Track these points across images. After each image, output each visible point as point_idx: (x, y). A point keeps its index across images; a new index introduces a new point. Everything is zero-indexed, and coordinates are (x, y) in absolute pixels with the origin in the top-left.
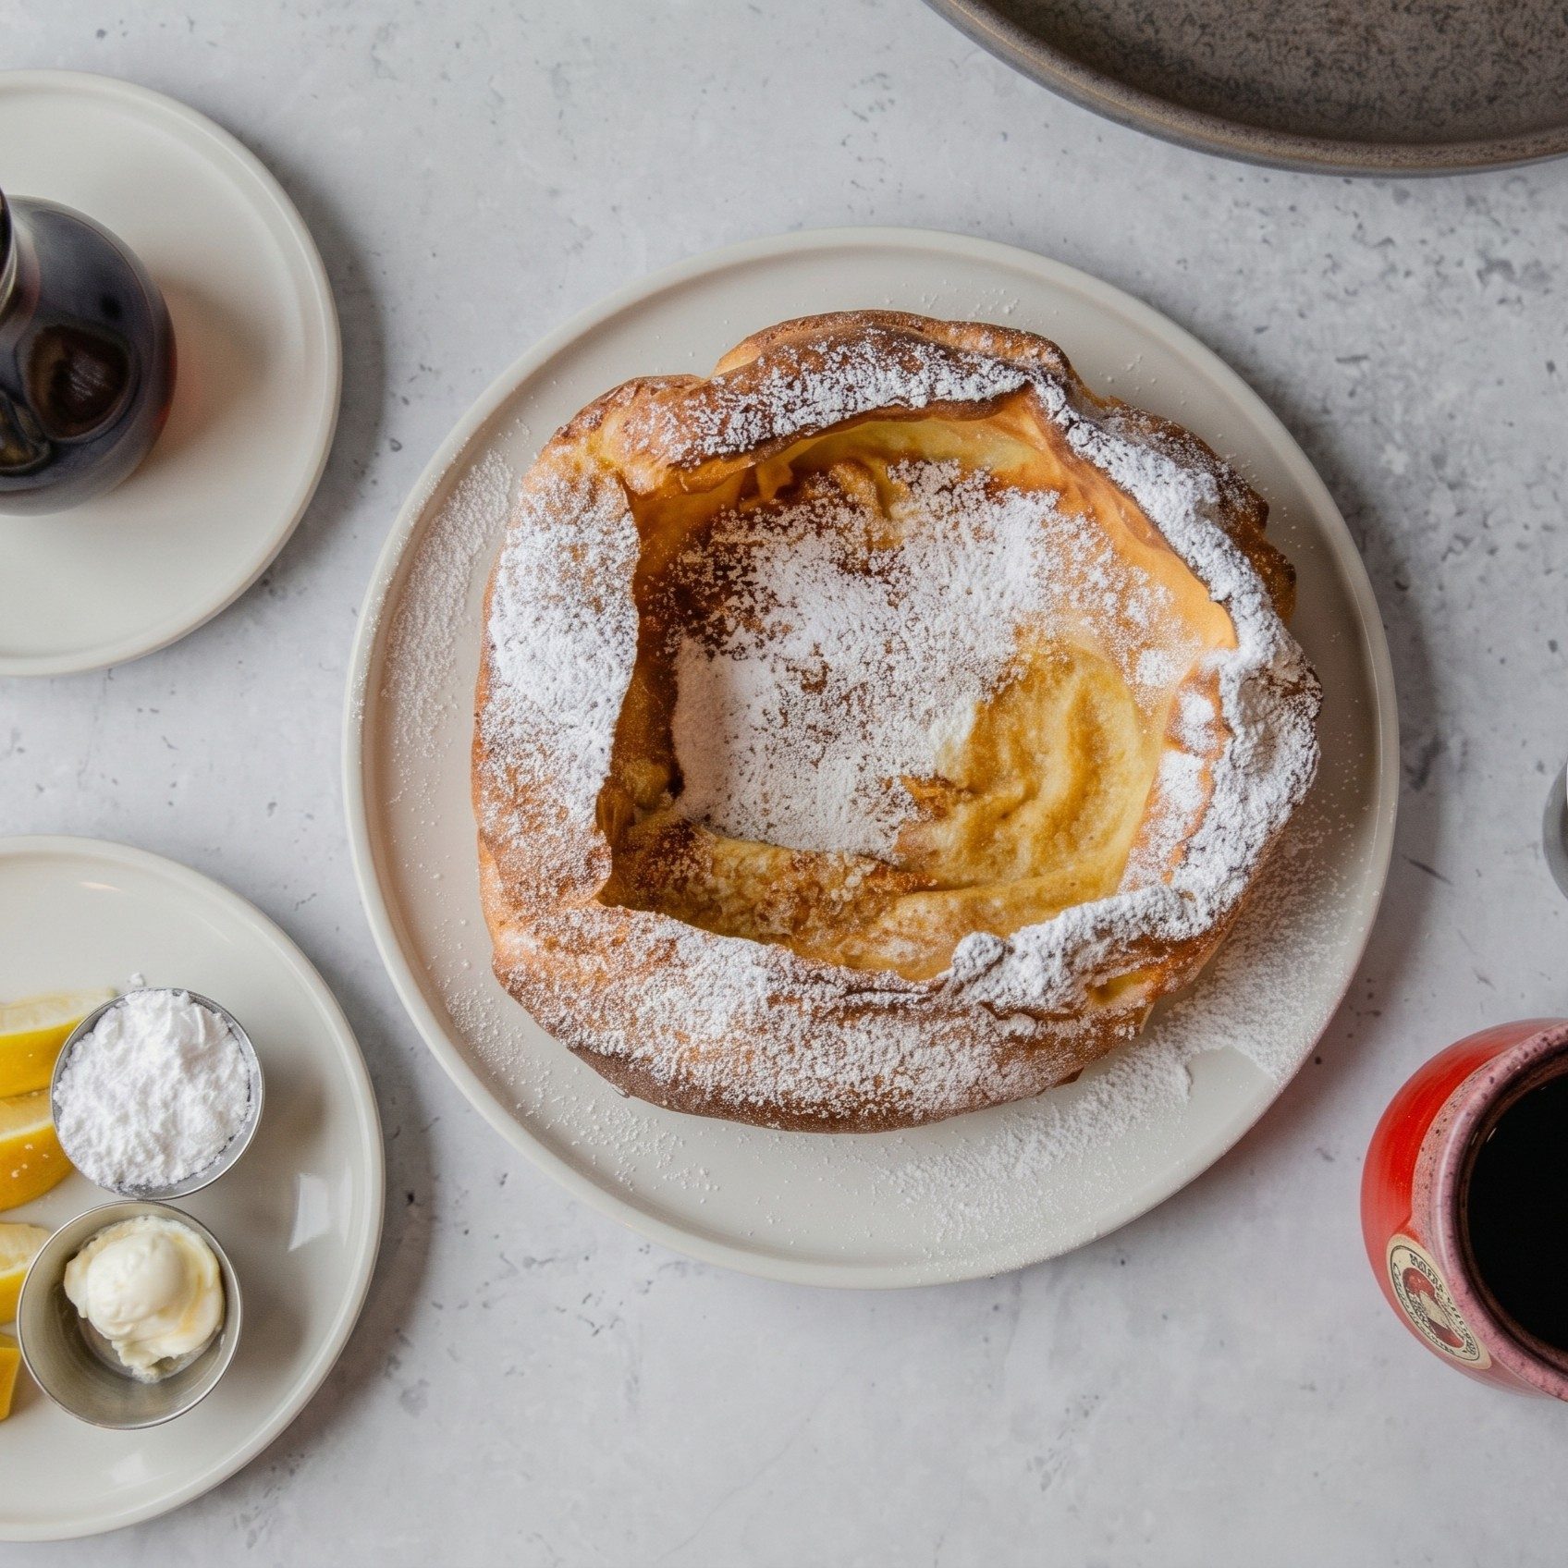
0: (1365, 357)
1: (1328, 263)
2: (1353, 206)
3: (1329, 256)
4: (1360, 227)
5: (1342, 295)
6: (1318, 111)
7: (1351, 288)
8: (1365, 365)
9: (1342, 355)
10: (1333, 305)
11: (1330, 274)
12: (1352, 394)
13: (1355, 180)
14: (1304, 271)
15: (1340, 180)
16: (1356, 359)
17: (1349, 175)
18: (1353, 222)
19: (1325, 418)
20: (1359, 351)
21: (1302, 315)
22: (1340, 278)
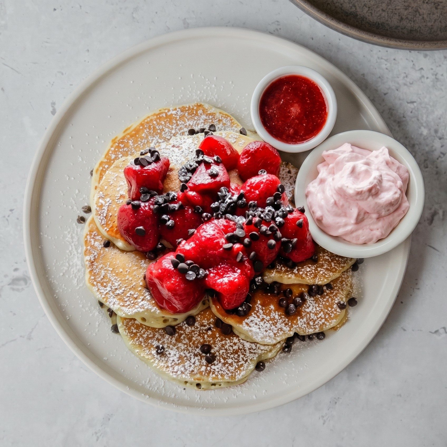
0: (415, 102)
1: (405, 75)
2: (412, 59)
3: (405, 73)
4: (414, 64)
5: (409, 84)
6: (401, 32)
7: (411, 82)
8: (415, 104)
9: (409, 101)
10: (406, 87)
11: (405, 78)
12: (411, 112)
13: (412, 52)
14: (398, 77)
15: (408, 51)
16: (412, 102)
17: (410, 50)
18: (412, 64)
19: (404, 119)
20: (413, 100)
21: (397, 90)
22: (408, 80)
